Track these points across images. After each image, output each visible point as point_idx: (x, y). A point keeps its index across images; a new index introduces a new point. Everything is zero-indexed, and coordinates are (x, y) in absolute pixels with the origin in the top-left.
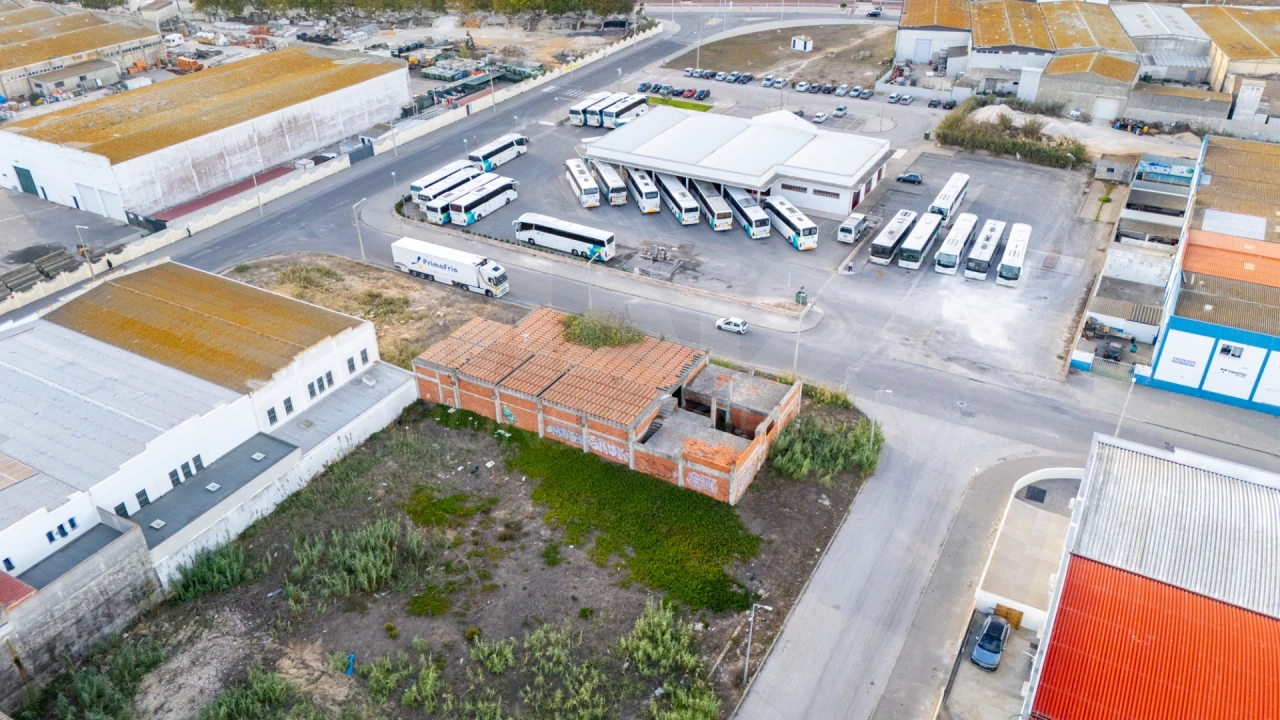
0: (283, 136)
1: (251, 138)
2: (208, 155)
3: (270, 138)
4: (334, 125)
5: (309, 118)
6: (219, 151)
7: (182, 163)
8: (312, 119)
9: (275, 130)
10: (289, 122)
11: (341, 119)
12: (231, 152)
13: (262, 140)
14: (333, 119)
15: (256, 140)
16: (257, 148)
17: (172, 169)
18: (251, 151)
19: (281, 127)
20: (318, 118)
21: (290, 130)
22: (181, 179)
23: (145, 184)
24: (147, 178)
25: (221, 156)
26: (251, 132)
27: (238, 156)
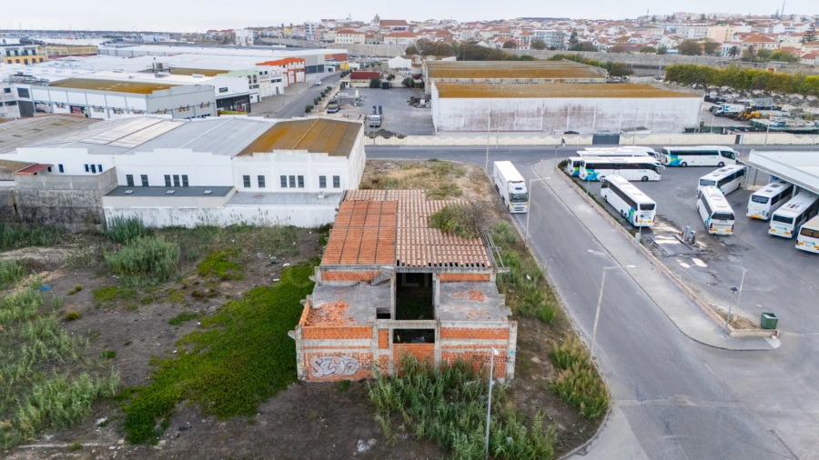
0: (566, 116)
1: (539, 110)
2: (503, 112)
3: (554, 115)
4: (613, 122)
5: (592, 110)
6: (512, 111)
7: (484, 110)
8: (595, 112)
9: (561, 110)
10: (574, 109)
11: (621, 119)
12: (521, 115)
13: (547, 114)
14: (613, 117)
15: (542, 112)
16: (541, 118)
17: (476, 113)
18: (536, 119)
19: (566, 110)
20: (600, 113)
21: (573, 114)
22: (479, 120)
23: (455, 115)
24: (458, 112)
25: (512, 115)
26: (541, 106)
27: (525, 119)
